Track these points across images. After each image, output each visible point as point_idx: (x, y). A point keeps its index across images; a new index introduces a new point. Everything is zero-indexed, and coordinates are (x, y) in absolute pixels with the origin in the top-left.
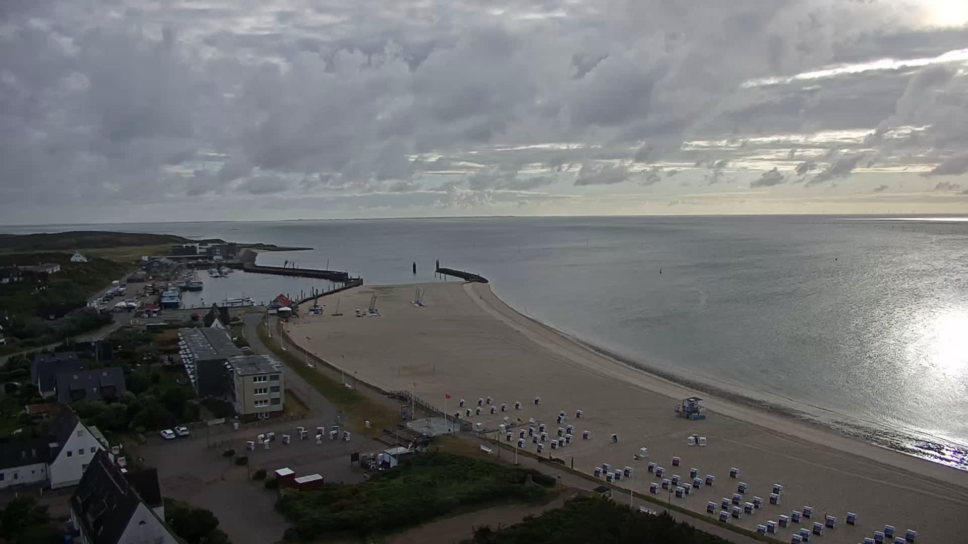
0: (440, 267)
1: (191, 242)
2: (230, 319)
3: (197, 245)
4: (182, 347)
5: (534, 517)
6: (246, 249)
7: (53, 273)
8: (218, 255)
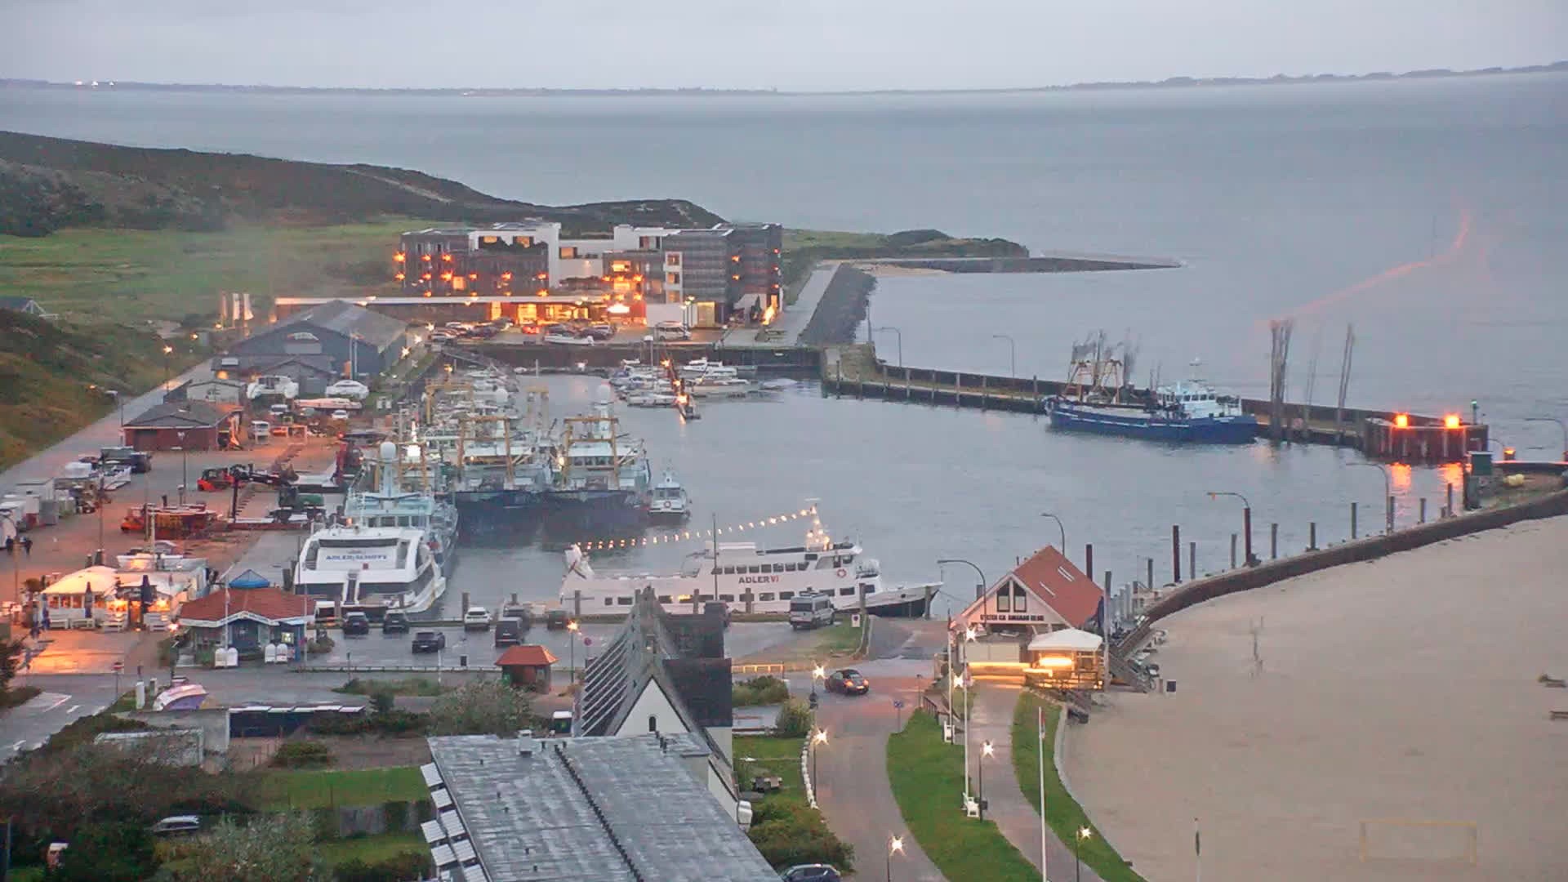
1: (516, 213)
3: (549, 233)
4: (440, 855)
6: (836, 264)
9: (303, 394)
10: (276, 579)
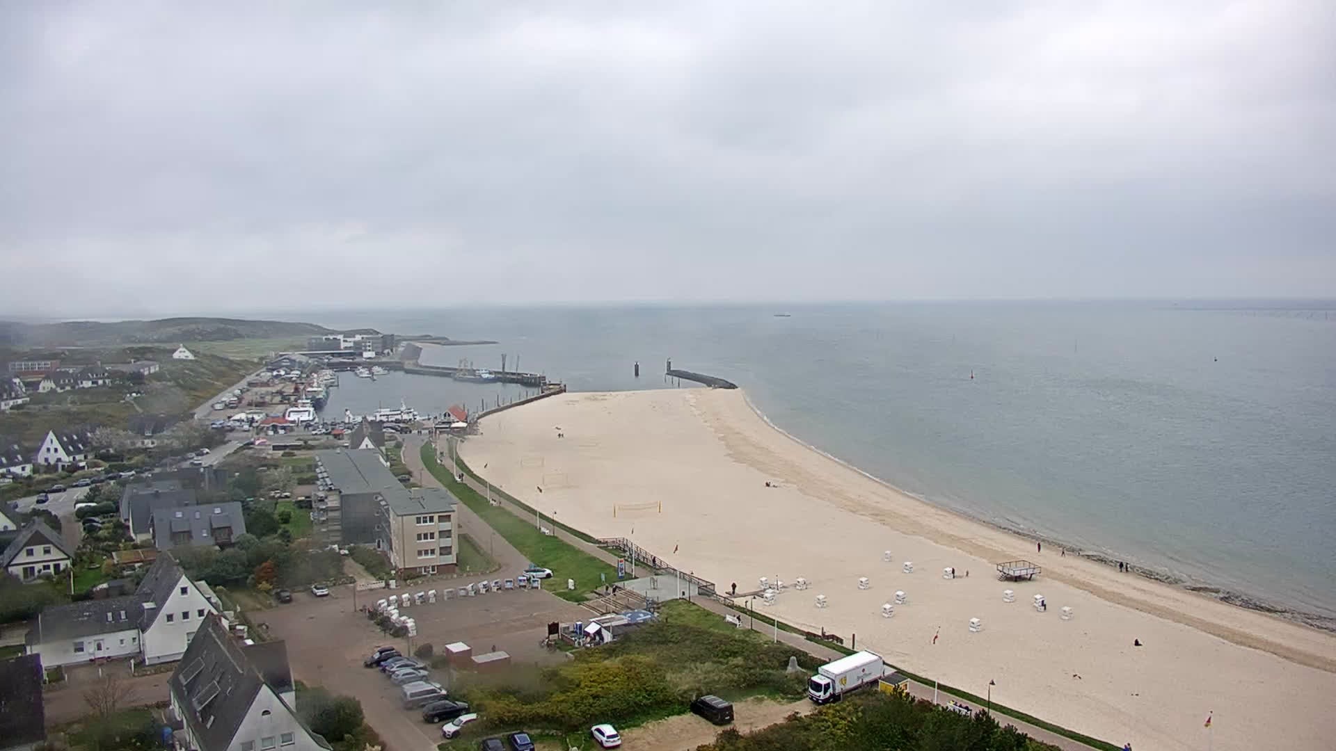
0: (672, 369)
1: (333, 332)
2: (386, 438)
3: (340, 337)
4: (320, 476)
5: (799, 715)
6: (407, 342)
7: (150, 374)
8: (369, 350)
9: (286, 374)
10: (281, 415)
